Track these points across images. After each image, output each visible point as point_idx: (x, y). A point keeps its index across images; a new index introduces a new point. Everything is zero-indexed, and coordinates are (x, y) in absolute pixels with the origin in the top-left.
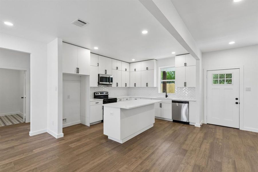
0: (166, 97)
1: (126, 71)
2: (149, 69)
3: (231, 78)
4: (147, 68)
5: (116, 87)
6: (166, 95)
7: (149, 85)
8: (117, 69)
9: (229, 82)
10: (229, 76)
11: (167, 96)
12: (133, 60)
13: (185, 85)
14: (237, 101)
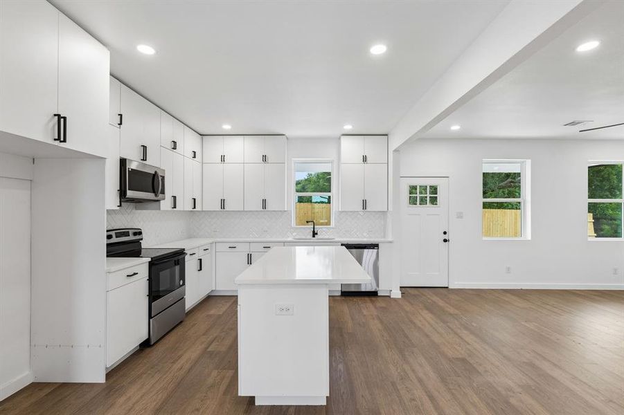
0: (314, 236)
1: (195, 157)
2: (269, 159)
3: (436, 194)
4: (265, 158)
5: (170, 209)
6: (314, 231)
7: (270, 207)
8: (175, 148)
9: (434, 200)
10: (434, 190)
11: (317, 234)
12: (227, 127)
13: (364, 207)
14: (446, 237)
